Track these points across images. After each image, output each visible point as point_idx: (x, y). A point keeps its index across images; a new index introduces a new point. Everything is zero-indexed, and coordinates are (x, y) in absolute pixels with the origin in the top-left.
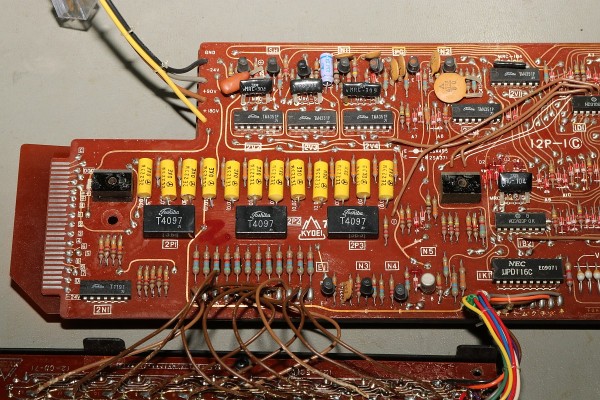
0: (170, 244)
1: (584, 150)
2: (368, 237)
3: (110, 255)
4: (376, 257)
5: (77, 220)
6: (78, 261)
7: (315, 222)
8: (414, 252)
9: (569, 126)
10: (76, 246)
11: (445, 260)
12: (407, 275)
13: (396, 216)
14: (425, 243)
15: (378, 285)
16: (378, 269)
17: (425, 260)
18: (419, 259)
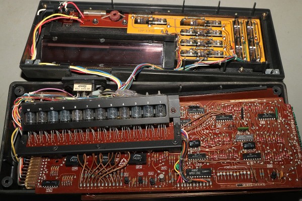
0: (75, 168)
1: (220, 133)
2: (143, 164)
3: (54, 173)
4: (145, 171)
5: (45, 161)
6: (43, 175)
7: (125, 160)
8: (159, 168)
9: (215, 126)
10: (44, 170)
11: (170, 171)
12: (156, 176)
13: (153, 157)
14: (163, 166)
15: (145, 179)
16: (146, 175)
17: (163, 171)
18: (161, 171)
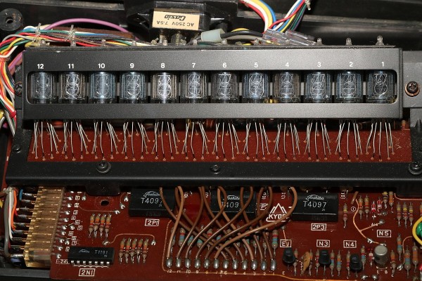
0: (152, 222)
2: (329, 221)
3: (98, 230)
5: (73, 202)
6: (71, 234)
7: (282, 208)
8: (371, 233)
10: (70, 221)
11: (399, 240)
12: (363, 251)
13: (355, 204)
14: (380, 227)
15: (335, 258)
16: (337, 246)
17: (381, 240)
18: (374, 238)
